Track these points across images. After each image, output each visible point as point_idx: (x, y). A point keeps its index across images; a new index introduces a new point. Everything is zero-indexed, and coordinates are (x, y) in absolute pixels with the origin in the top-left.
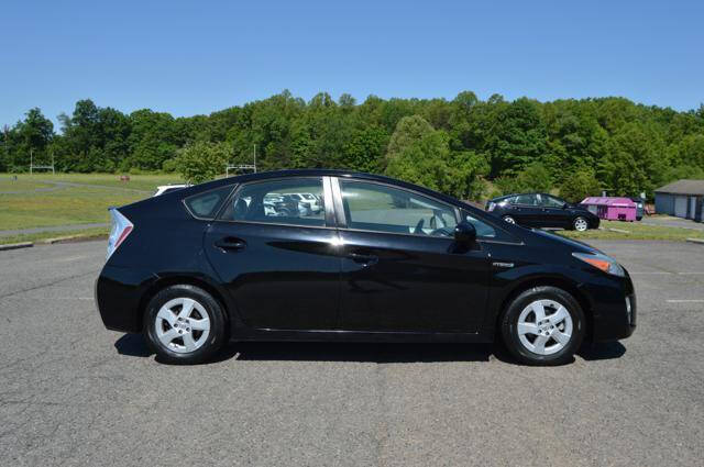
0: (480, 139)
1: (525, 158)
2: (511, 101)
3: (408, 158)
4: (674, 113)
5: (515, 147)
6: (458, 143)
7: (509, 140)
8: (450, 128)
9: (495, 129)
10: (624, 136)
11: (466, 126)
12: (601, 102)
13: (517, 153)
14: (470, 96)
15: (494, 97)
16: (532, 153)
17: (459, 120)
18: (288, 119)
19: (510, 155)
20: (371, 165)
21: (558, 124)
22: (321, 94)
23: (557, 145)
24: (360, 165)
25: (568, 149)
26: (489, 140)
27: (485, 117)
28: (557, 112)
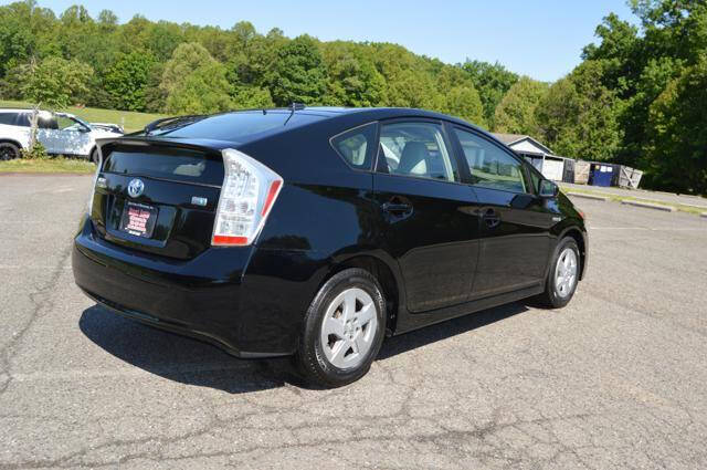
0: (259, 74)
1: (306, 99)
2: (292, 38)
3: (192, 90)
4: (442, 65)
5: (296, 86)
6: (234, 76)
7: (290, 77)
8: (224, 59)
9: (275, 65)
10: (402, 84)
11: (243, 59)
12: (379, 47)
13: (298, 92)
14: (247, 28)
15: (274, 30)
16: (312, 94)
17: (235, 52)
18: (34, 32)
19: (291, 94)
20: (138, 93)
21: (340, 66)
22: (76, 7)
23: (337, 87)
24: (124, 93)
25: (348, 92)
26: (269, 77)
27: (264, 52)
28: (339, 53)
